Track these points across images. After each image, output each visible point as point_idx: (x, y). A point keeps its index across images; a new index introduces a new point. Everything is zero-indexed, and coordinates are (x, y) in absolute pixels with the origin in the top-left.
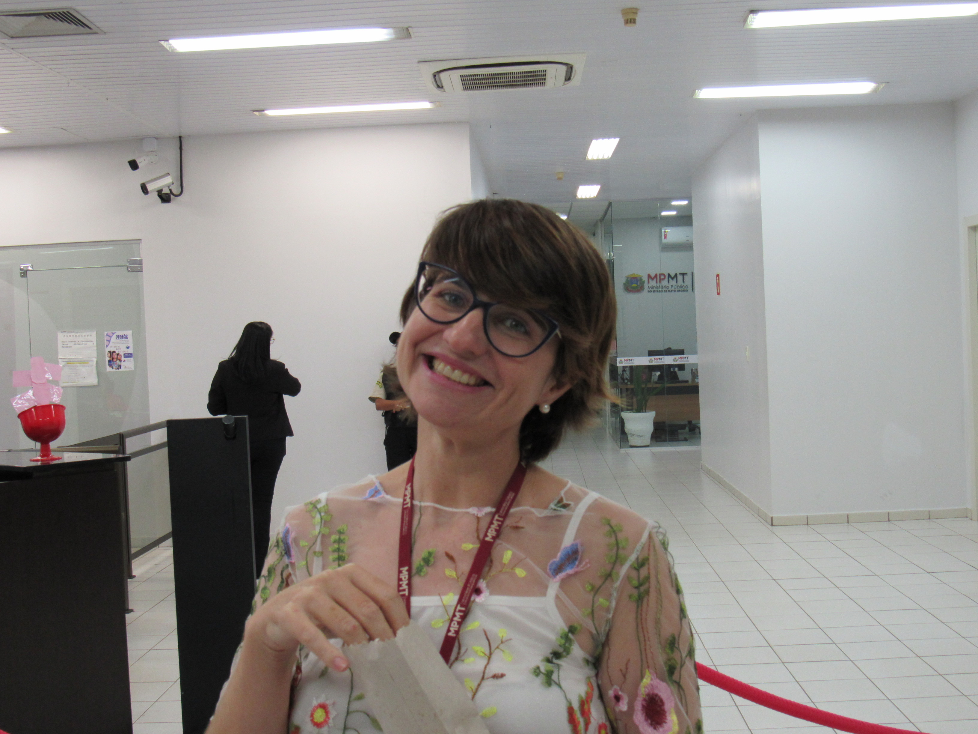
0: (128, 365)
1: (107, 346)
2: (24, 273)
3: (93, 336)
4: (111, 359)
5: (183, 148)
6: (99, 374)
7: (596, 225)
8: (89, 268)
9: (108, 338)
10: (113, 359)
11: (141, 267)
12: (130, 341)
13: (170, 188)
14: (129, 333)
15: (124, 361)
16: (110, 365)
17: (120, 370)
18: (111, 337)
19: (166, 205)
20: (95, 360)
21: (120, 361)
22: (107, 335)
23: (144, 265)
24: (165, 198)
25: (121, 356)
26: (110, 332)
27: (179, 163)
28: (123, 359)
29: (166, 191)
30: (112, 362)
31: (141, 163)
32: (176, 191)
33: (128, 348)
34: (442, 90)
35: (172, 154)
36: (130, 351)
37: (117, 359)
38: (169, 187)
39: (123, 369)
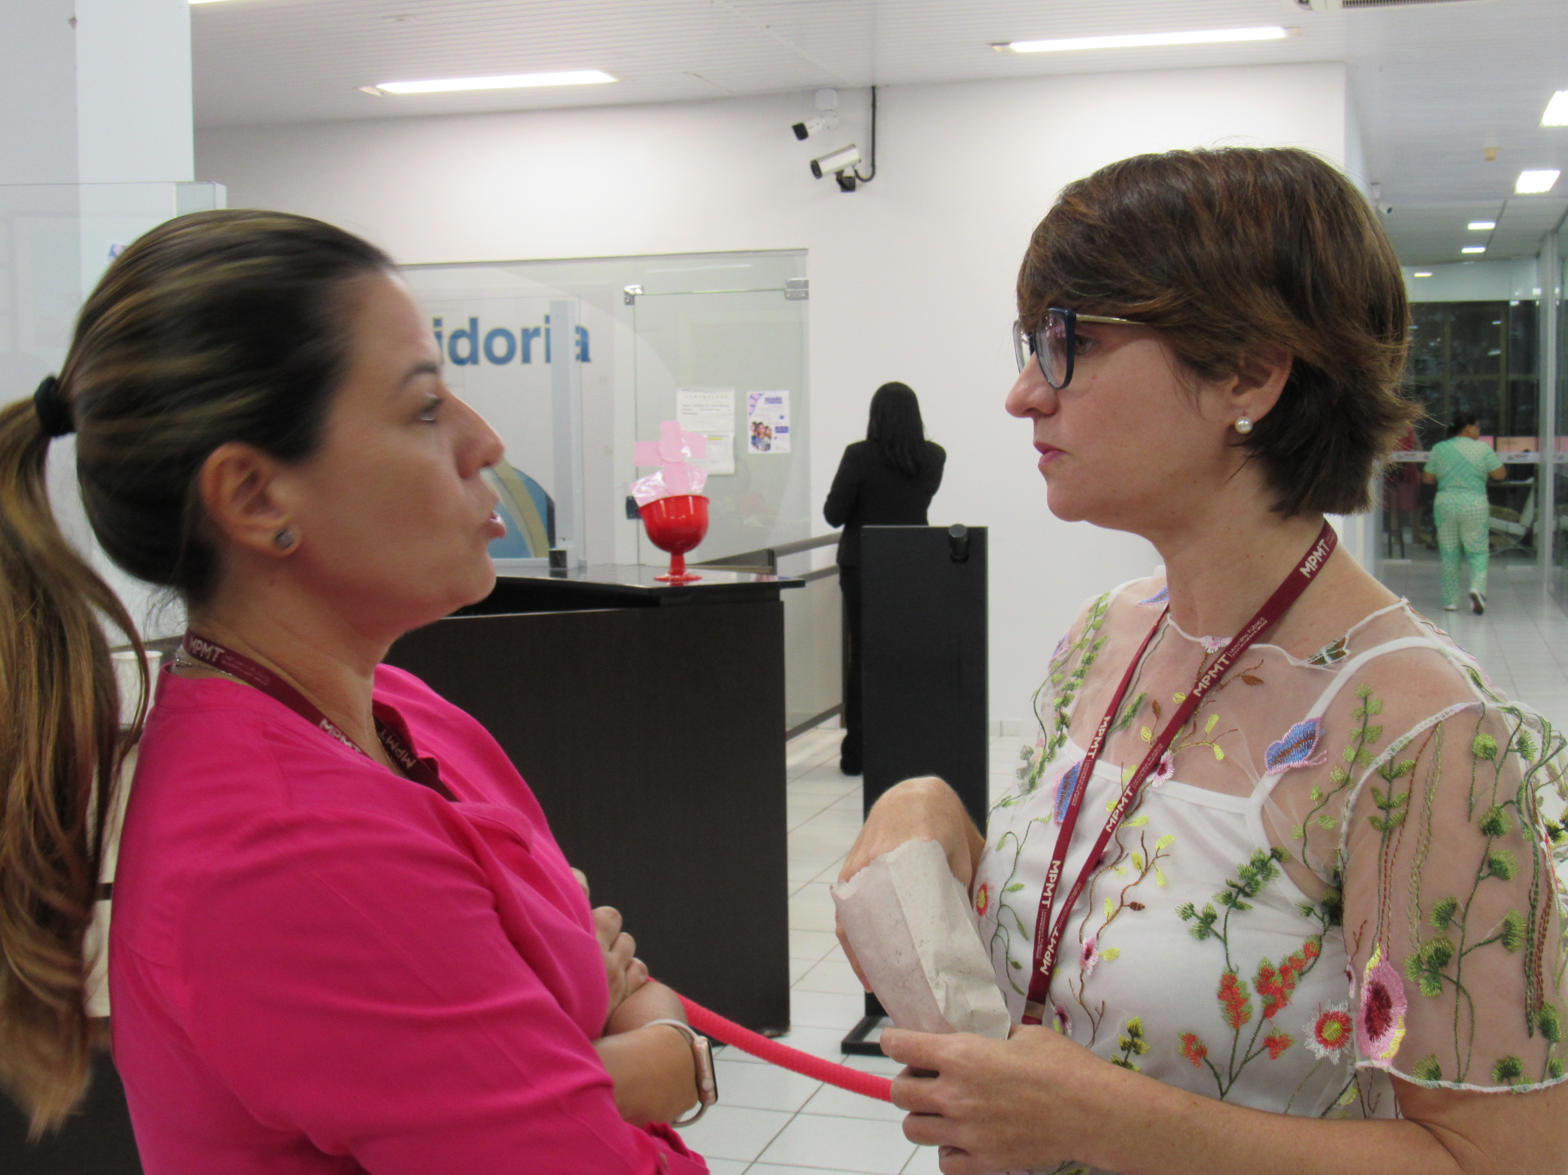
0: (780, 444)
1: (750, 414)
2: (630, 299)
3: (728, 398)
4: (756, 434)
5: (878, 104)
6: (737, 459)
7: (1542, 239)
8: (727, 292)
9: (752, 402)
10: (759, 434)
11: (807, 293)
12: (785, 407)
13: (856, 168)
14: (784, 395)
15: (776, 438)
16: (754, 444)
17: (769, 452)
18: (756, 400)
19: (848, 195)
20: (731, 435)
21: (770, 437)
22: (751, 397)
23: (812, 290)
24: (847, 184)
25: (770, 430)
26: (755, 393)
27: (870, 128)
28: (774, 434)
29: (849, 173)
30: (757, 440)
31: (812, 128)
32: (864, 173)
33: (782, 417)
34: (1306, 7)
35: (862, 115)
36: (785, 423)
37: (766, 435)
38: (853, 166)
39: (772, 451)
